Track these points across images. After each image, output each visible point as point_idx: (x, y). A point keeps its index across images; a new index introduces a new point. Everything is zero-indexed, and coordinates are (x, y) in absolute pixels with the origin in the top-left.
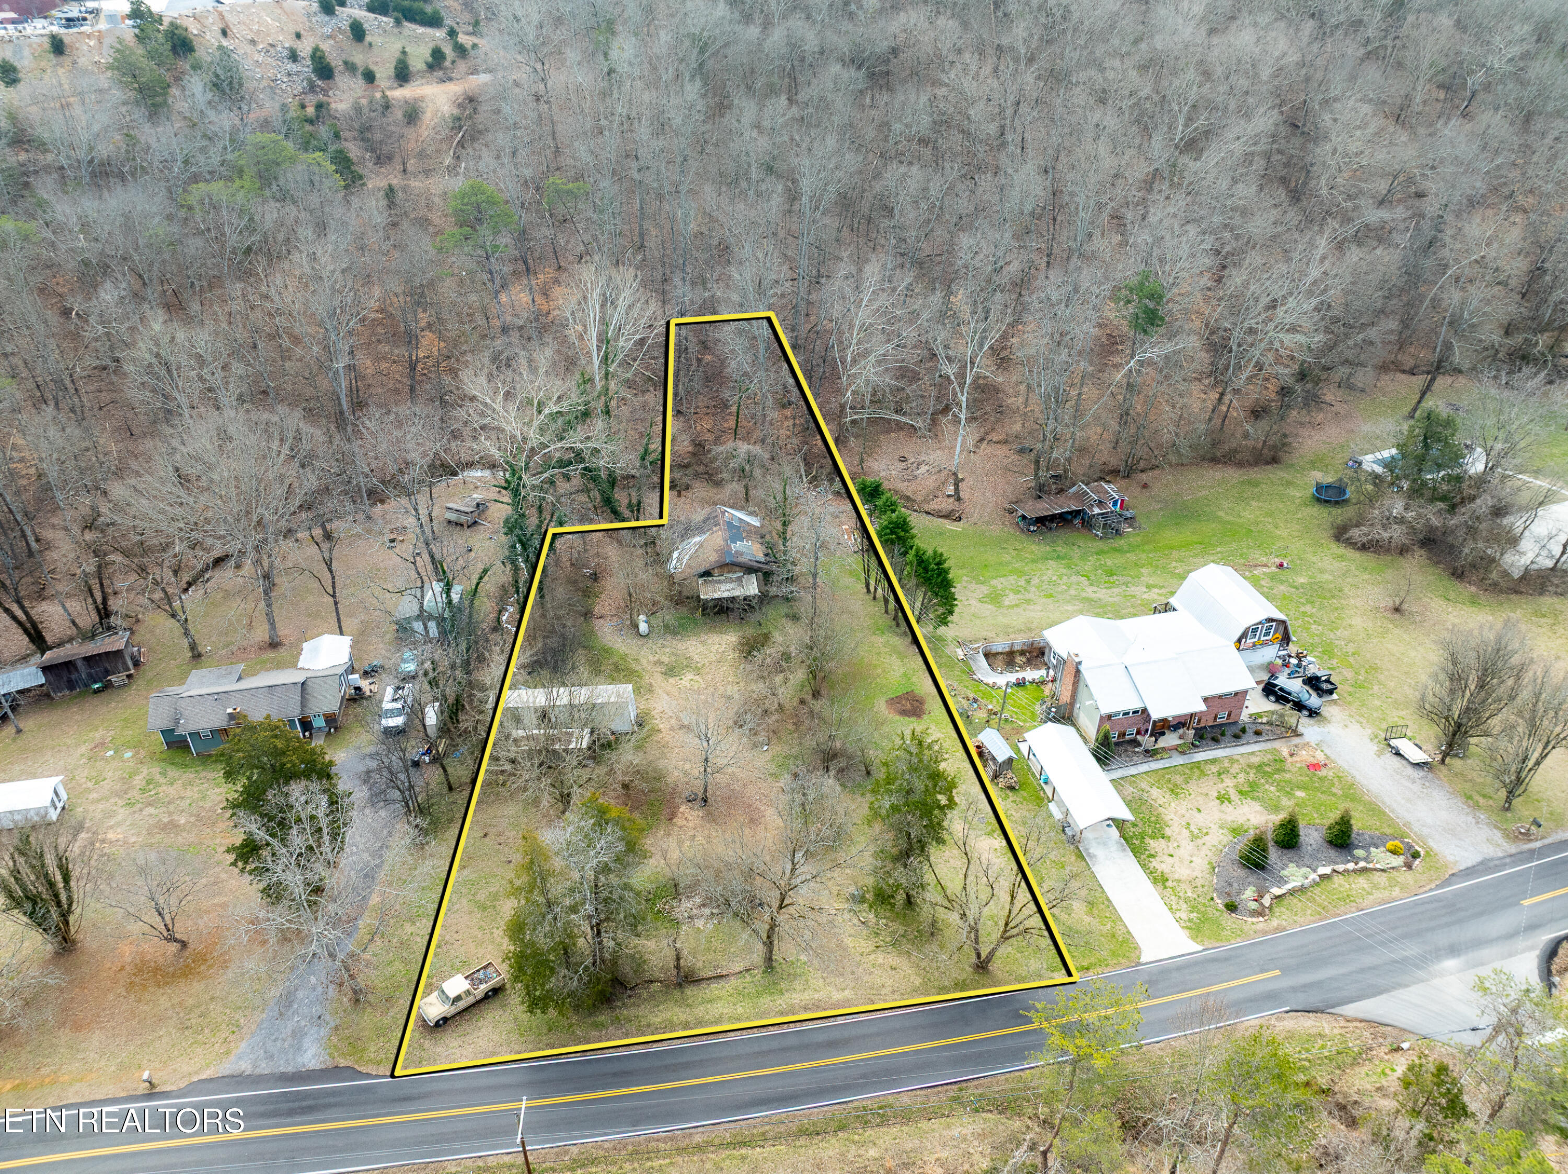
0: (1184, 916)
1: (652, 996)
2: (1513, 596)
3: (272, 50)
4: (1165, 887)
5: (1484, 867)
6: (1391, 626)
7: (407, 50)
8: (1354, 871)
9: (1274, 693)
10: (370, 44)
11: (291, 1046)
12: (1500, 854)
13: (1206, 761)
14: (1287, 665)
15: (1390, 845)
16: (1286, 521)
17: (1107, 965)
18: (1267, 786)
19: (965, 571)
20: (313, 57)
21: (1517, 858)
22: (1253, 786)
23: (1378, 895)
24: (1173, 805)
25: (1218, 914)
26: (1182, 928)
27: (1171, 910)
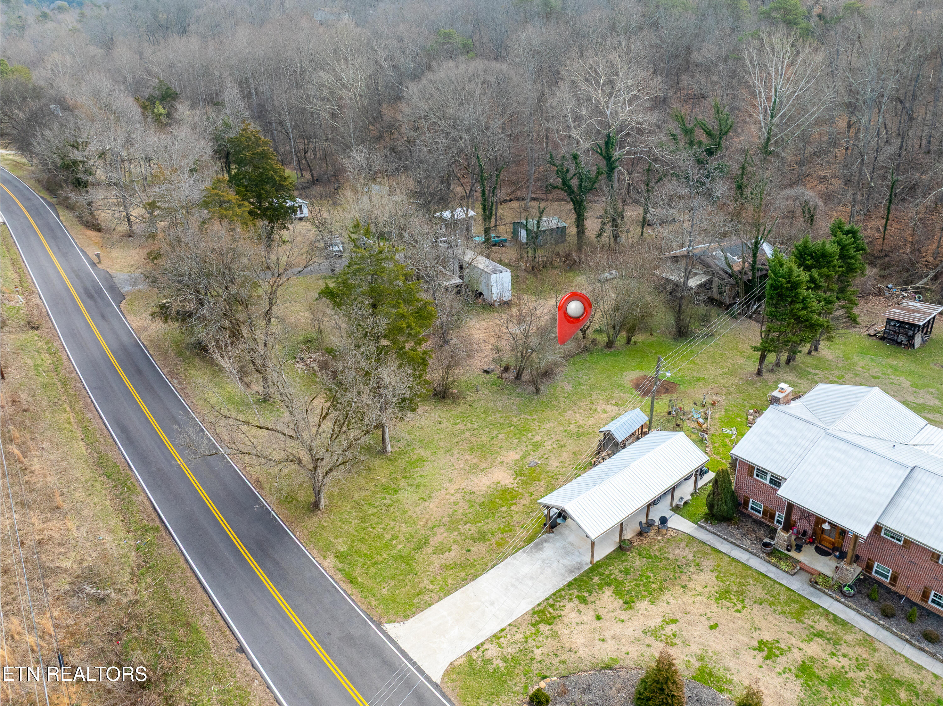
4: (535, 624)
13: (827, 613)
17: (365, 597)
22: (839, 681)
24: (700, 598)
25: (518, 689)
26: (468, 655)
27: (495, 638)
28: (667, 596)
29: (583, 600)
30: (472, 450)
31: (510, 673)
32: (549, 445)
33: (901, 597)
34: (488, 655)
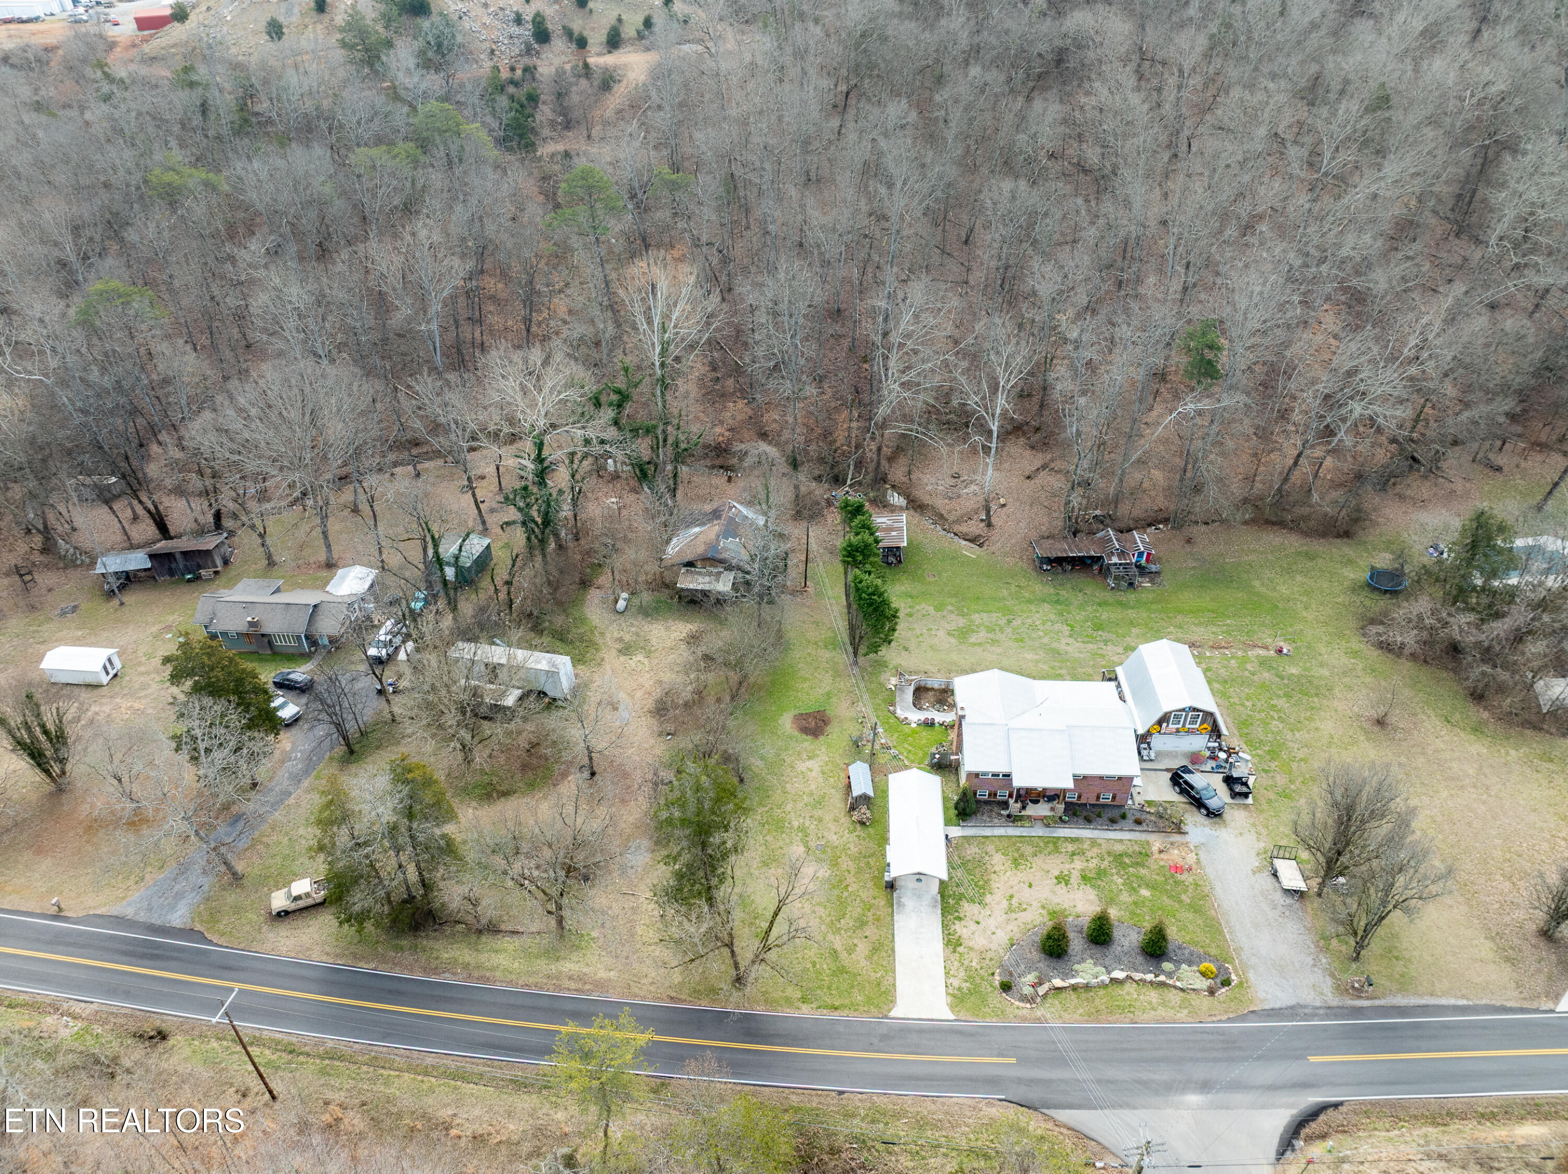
0: (956, 983)
1: (453, 935)
2: (1528, 732)
3: (501, 13)
4: (954, 951)
5: (1292, 1012)
6: (1362, 738)
7: (623, 17)
8: (1151, 982)
9: (1179, 785)
10: (591, 11)
11: (169, 904)
12: (1318, 1004)
13: (1066, 839)
14: (1214, 758)
15: (1205, 966)
16: (1322, 604)
17: (856, 1010)
18: (1115, 877)
19: (953, 600)
20: (533, 21)
21: (1331, 1012)
22: (1101, 873)
23: (1162, 1012)
24: (1008, 874)
25: (990, 989)
26: (947, 994)
27: (947, 973)
28: (993, 885)
29: (959, 919)
31: (977, 986)
32: (810, 825)
33: (1085, 805)
34: (956, 986)
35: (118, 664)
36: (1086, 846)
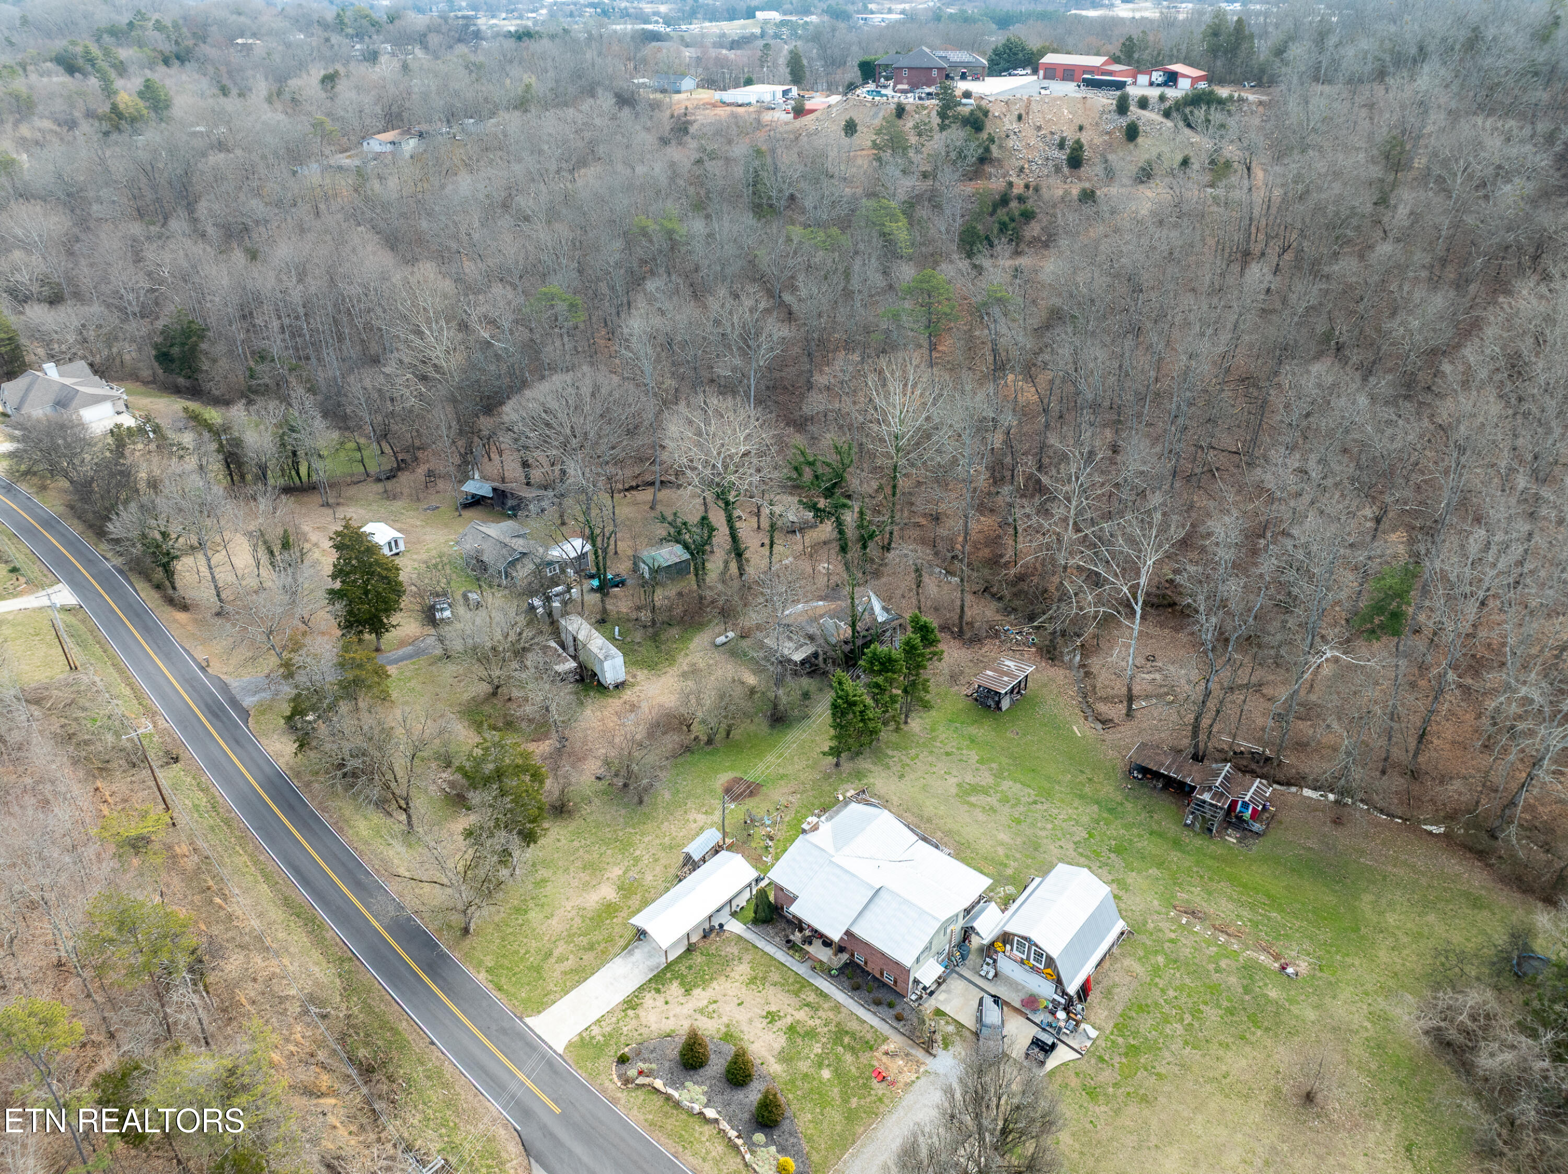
0: (596, 1031)
3: (1049, 137)
4: (624, 1011)
6: (1265, 1099)
7: (1164, 155)
8: (729, 1139)
10: (1135, 146)
11: (255, 692)
13: (817, 989)
15: (791, 1162)
17: (510, 1000)
18: (819, 1045)
19: (1007, 761)
20: (1073, 150)
22: (811, 1035)
24: (736, 984)
25: (611, 1053)
26: (580, 1034)
27: (598, 1021)
28: (715, 984)
29: (658, 991)
30: (584, 868)
31: (607, 1044)
32: (646, 859)
33: (869, 974)
34: (593, 1033)
35: (402, 547)
36: (826, 1006)
